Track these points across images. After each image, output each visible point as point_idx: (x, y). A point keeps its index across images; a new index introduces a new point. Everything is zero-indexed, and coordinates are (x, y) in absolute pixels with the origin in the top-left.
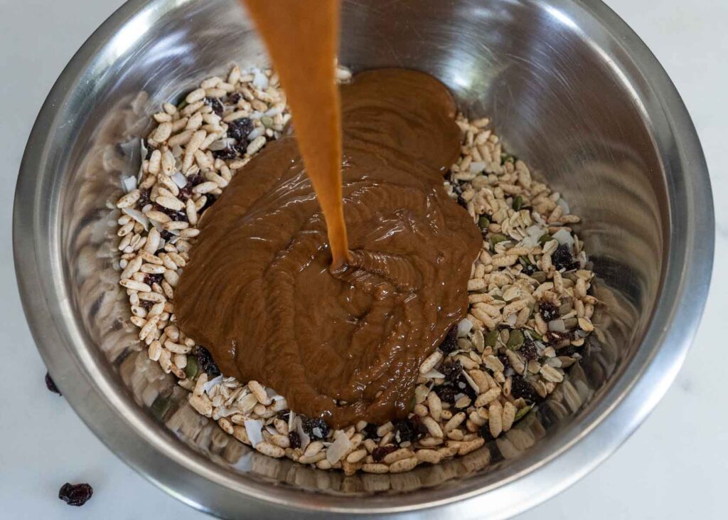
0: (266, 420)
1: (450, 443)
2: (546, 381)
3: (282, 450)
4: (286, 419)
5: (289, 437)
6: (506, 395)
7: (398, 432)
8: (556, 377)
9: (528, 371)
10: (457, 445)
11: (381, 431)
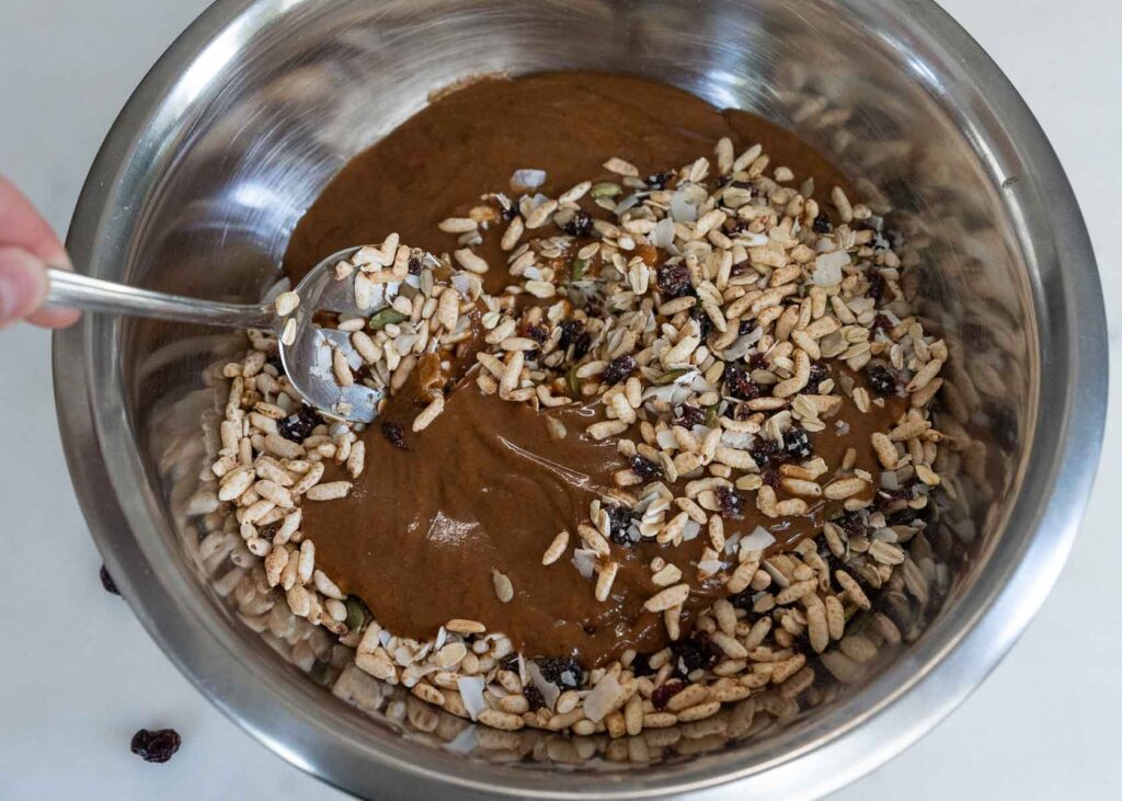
0: (486, 674)
1: (757, 667)
2: (877, 564)
3: (520, 718)
4: (515, 669)
5: (525, 694)
6: (825, 589)
7: (681, 660)
8: (893, 556)
9: (851, 551)
10: (768, 668)
11: (655, 661)
